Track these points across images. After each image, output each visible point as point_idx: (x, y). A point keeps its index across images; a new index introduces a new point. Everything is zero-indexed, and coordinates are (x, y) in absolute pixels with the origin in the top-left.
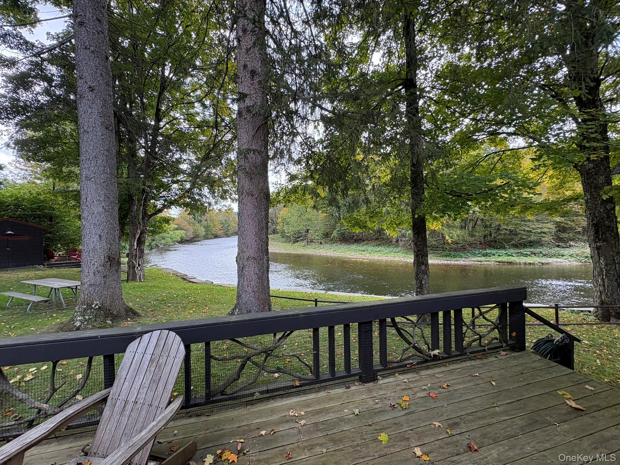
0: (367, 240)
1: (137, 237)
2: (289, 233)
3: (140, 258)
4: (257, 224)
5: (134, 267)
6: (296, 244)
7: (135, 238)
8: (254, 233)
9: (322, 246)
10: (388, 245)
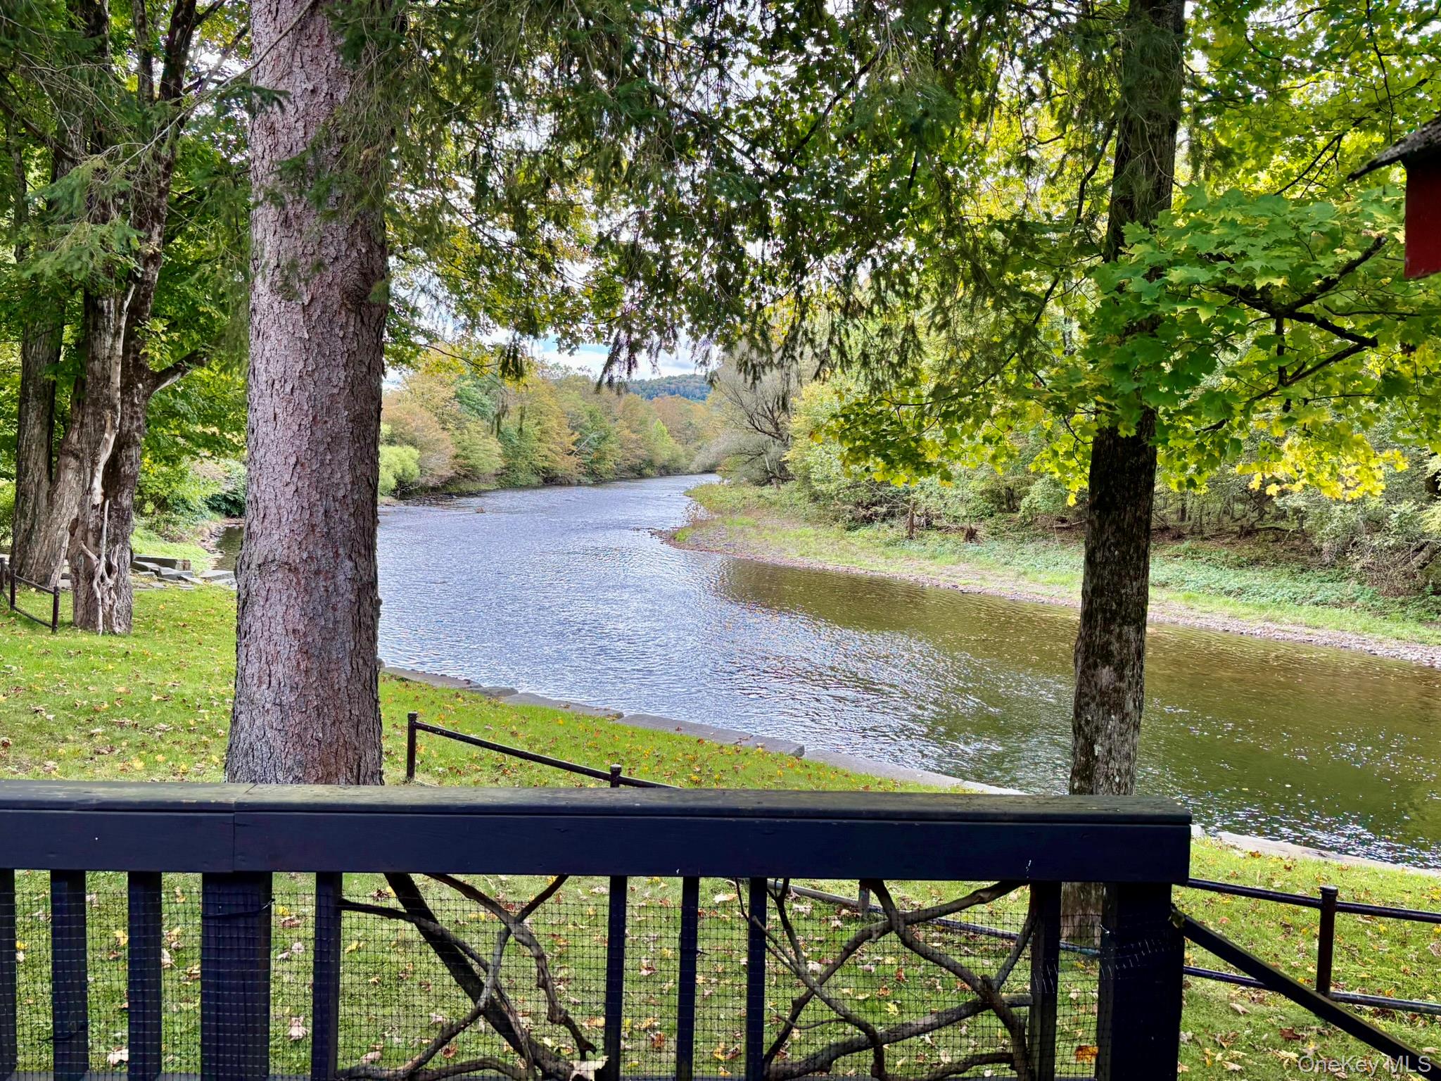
0: (1198, 532)
1: (104, 457)
2: (827, 479)
3: (114, 541)
4: (307, 422)
5: (90, 576)
6: (865, 532)
7: (94, 463)
8: (293, 460)
9: (972, 547)
10: (1296, 567)
